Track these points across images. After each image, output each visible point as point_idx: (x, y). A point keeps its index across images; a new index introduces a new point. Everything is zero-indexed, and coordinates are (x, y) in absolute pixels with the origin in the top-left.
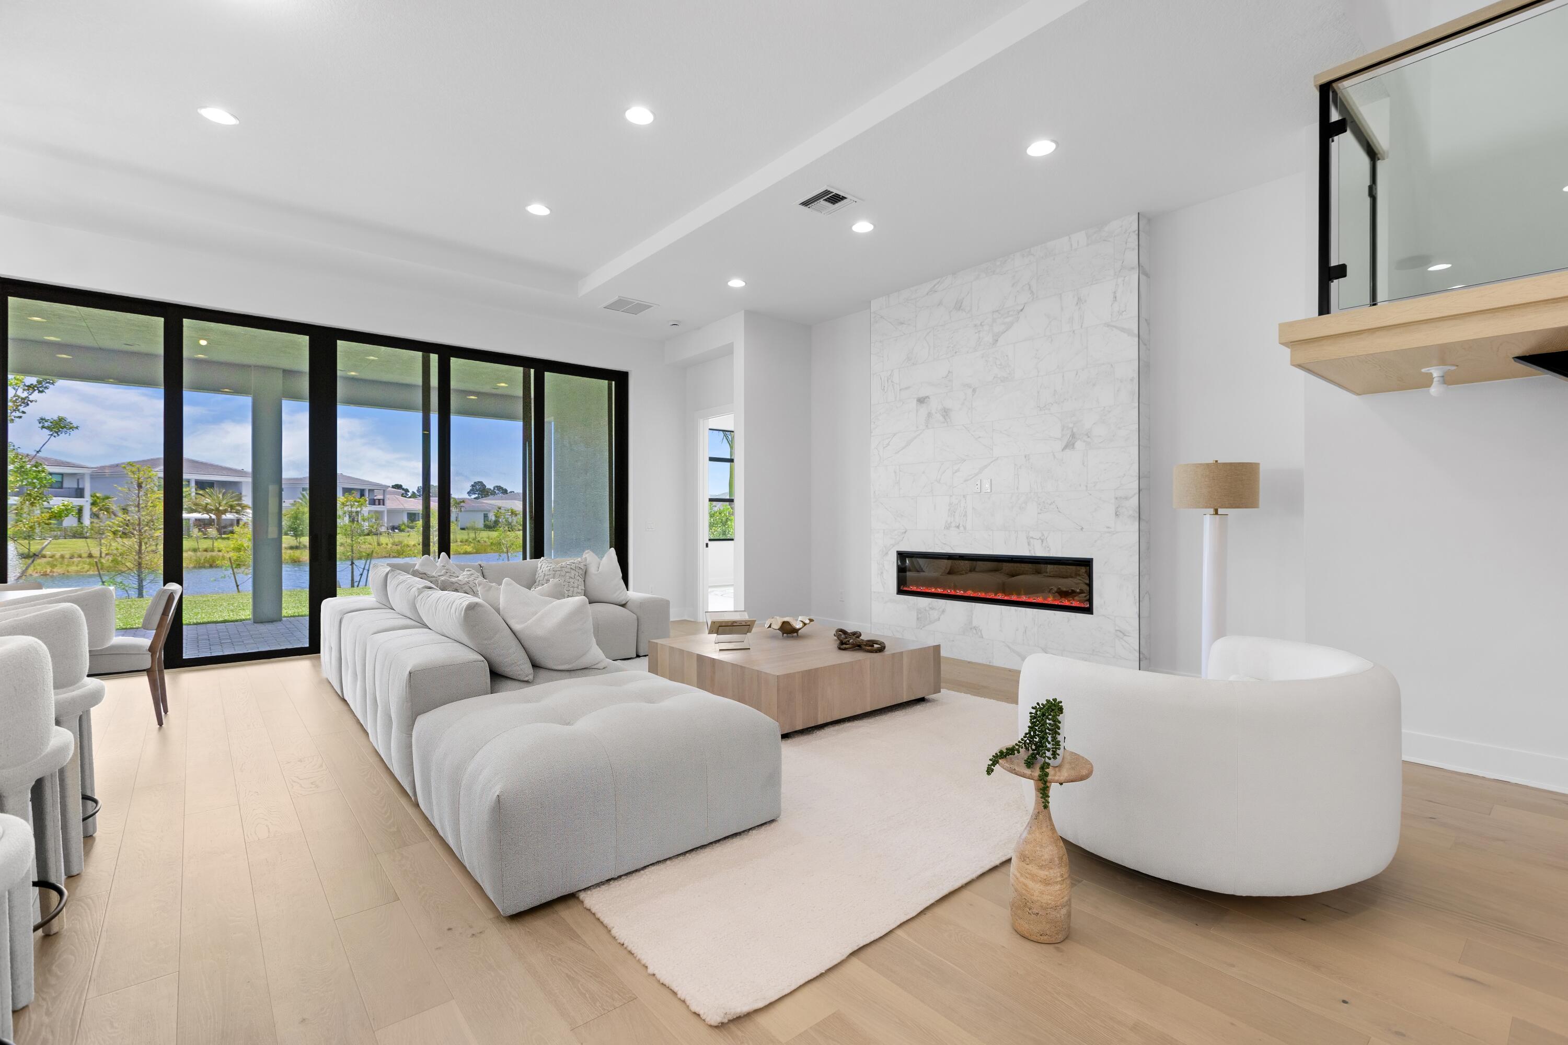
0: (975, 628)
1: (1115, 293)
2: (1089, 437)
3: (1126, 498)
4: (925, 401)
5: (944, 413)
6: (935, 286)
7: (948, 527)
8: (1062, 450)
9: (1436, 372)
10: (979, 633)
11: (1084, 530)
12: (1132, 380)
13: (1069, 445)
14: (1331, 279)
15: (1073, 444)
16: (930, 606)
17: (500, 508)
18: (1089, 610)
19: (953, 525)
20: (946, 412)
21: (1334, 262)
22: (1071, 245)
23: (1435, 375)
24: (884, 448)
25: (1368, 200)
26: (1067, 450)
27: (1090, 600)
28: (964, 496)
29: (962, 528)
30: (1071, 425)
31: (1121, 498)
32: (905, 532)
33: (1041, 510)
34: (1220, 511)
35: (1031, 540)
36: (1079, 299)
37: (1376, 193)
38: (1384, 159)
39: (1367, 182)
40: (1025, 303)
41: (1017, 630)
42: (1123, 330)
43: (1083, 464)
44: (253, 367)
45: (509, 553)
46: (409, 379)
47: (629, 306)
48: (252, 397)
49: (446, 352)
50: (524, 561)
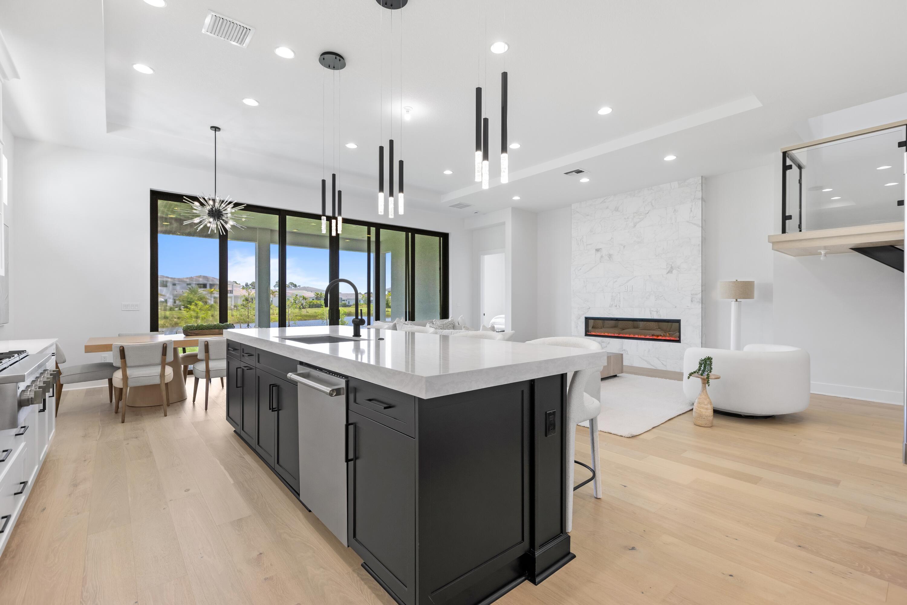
0: (624, 350)
1: (691, 208)
2: (679, 268)
3: (696, 294)
4: (600, 250)
5: (609, 256)
6: (605, 200)
7: (611, 306)
8: (667, 274)
9: (823, 252)
10: (626, 352)
11: (677, 307)
12: (699, 245)
13: (670, 272)
14: (786, 220)
15: (672, 271)
16: (602, 341)
18: (679, 341)
19: (613, 305)
20: (610, 256)
21: (787, 214)
22: (671, 187)
23: (822, 253)
24: (578, 271)
25: (798, 185)
26: (669, 274)
27: (680, 337)
28: (619, 293)
29: (618, 307)
30: (671, 263)
31: (693, 294)
32: (589, 309)
33: (656, 299)
34: (738, 300)
35: (652, 312)
36: (675, 210)
37: (801, 182)
38: (804, 168)
39: (798, 178)
40: (649, 210)
41: (645, 351)
42: (695, 224)
43: (676, 280)
44: (258, 228)
45: (400, 318)
46: (360, 237)
47: (460, 206)
48: (257, 243)
49: (379, 227)
50: (406, 322)
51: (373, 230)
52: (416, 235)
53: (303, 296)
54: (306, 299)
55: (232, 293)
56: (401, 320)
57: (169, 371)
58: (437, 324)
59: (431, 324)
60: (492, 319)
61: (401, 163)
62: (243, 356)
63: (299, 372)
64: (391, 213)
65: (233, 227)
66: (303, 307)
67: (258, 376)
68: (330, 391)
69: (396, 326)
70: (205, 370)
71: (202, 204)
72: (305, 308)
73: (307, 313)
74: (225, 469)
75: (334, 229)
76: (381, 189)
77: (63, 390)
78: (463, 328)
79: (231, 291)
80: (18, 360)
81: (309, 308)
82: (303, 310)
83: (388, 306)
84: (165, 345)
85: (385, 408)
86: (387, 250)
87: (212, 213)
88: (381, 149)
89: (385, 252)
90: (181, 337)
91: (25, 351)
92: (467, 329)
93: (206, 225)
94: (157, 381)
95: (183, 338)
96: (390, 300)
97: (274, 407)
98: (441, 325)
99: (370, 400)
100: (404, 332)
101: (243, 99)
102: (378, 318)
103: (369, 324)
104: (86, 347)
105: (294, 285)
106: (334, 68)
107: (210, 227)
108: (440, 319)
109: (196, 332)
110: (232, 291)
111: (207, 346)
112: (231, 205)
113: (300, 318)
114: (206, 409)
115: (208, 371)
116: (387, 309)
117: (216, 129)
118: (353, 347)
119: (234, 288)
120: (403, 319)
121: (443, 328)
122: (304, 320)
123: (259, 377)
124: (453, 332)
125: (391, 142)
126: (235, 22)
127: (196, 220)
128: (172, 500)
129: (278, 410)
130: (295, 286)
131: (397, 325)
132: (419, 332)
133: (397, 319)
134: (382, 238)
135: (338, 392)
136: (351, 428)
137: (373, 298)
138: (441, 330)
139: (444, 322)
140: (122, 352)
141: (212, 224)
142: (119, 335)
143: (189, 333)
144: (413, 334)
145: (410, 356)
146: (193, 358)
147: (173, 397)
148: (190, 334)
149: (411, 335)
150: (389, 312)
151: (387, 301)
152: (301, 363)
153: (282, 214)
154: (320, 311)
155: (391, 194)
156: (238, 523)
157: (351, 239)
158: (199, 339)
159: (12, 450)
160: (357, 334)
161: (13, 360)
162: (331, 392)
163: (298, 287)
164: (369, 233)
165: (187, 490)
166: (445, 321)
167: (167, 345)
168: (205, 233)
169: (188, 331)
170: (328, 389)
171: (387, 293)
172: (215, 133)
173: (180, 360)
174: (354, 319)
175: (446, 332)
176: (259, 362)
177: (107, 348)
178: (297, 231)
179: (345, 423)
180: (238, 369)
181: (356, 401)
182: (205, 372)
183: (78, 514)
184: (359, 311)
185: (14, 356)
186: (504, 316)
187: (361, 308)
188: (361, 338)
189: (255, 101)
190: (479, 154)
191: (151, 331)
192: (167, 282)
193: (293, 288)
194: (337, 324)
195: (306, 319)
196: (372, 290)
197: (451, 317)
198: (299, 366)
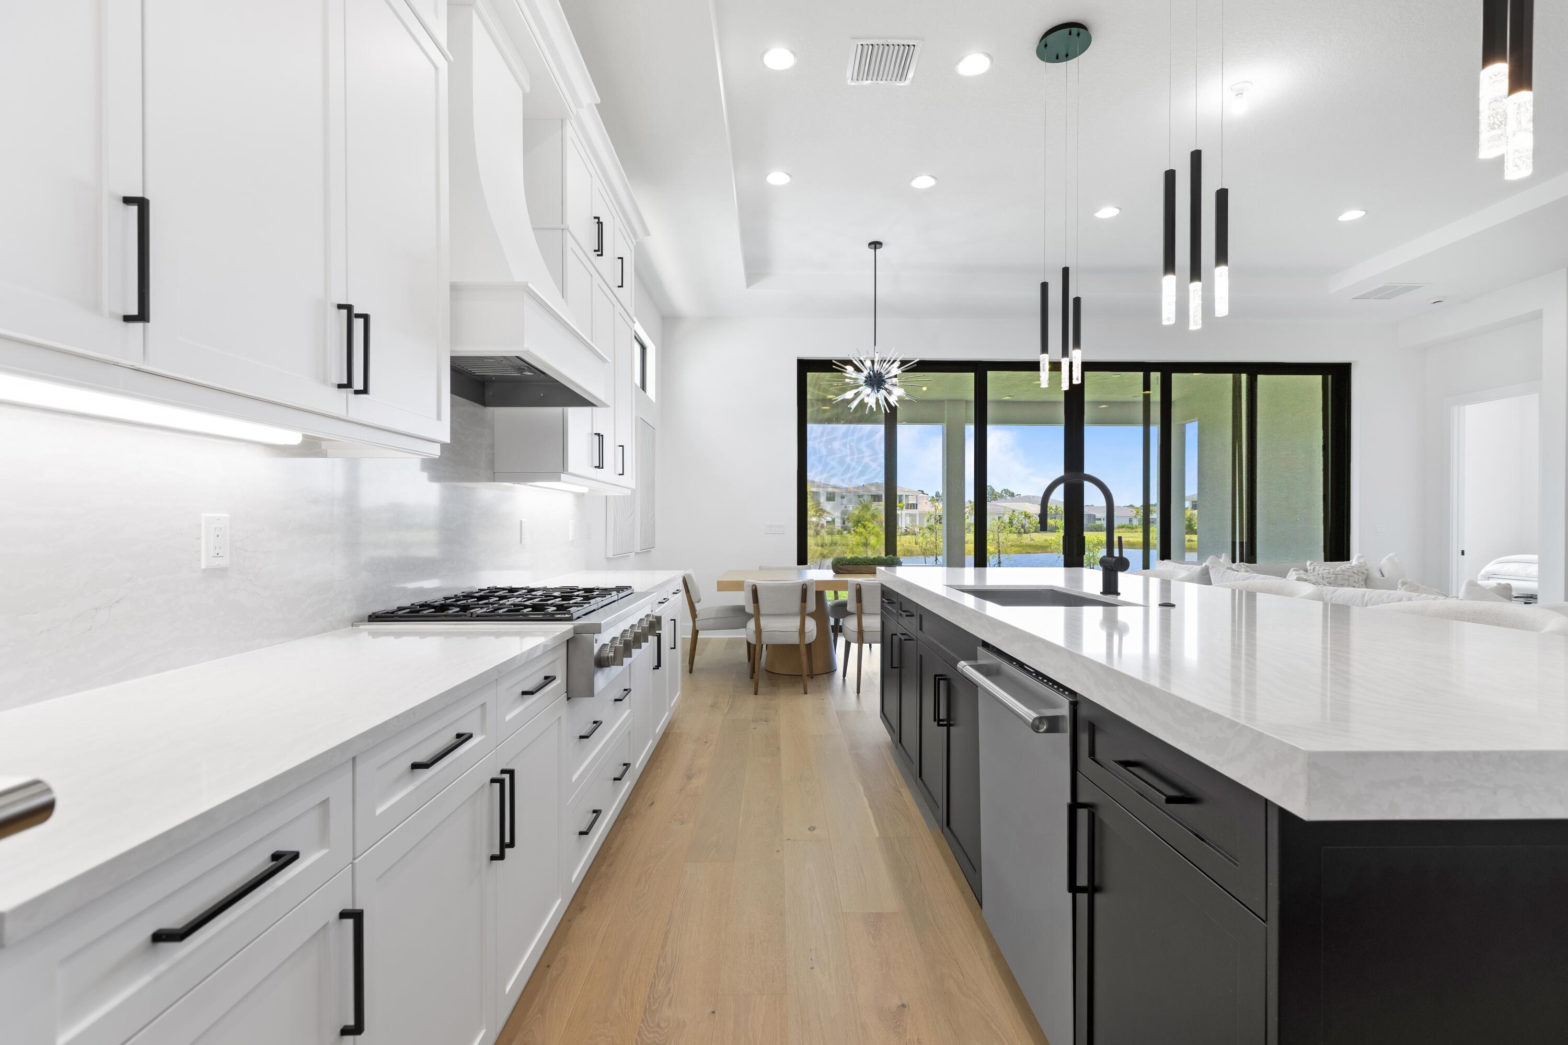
17: (1014, 511)
44: (946, 401)
45: (1217, 556)
46: (1128, 397)
47: (1386, 292)
48: (945, 425)
49: (1167, 369)
50: (1234, 566)
51: (1155, 377)
52: (1260, 378)
53: (1025, 513)
54: (1029, 517)
55: (917, 509)
56: (1222, 560)
57: (811, 625)
58: (1316, 573)
59: (1301, 572)
60: (1488, 565)
61: (1222, 196)
62: (901, 615)
63: (980, 662)
64: (1194, 317)
65: (901, 400)
66: (1025, 530)
67: (920, 655)
68: (1035, 719)
69: (1208, 573)
70: (857, 630)
71: (858, 370)
72: (1029, 533)
73: (1032, 542)
74: (870, 805)
75: (1066, 377)
76: (1169, 265)
77: (699, 637)
78: (1399, 586)
79: (915, 505)
80: (616, 599)
81: (1035, 532)
82: (1024, 535)
83: (1190, 530)
84: (804, 587)
85: (1170, 800)
86: (1189, 418)
87: (870, 381)
88: (1170, 177)
89: (1184, 422)
90: (828, 575)
91: (630, 587)
92: (1413, 588)
93: (863, 400)
94: (795, 640)
95: (832, 576)
96: (1195, 520)
97: (941, 717)
98: (1329, 576)
99: (1126, 764)
100: (1229, 591)
101: (911, 180)
102: (1165, 554)
103: (1146, 566)
104: (719, 583)
105: (1010, 493)
106: (1067, 57)
107: (868, 403)
108: (1325, 560)
109: (850, 568)
110: (917, 505)
111: (859, 591)
112: (897, 364)
113: (1016, 549)
114: (858, 692)
115: (861, 632)
116: (1188, 537)
117: (876, 245)
118: (1102, 617)
119: (919, 501)
120: (1225, 558)
121: (1336, 581)
122: (1025, 553)
123: (921, 657)
124: (1367, 594)
125: (1196, 157)
126: (890, 42)
127: (849, 395)
128: (790, 839)
129: (949, 726)
130: (1012, 495)
131: (1212, 573)
132: (1269, 591)
133: (1211, 557)
134: (1175, 394)
135: (1053, 725)
136: (1083, 814)
137: (1155, 515)
138: (1332, 588)
139: (1338, 569)
140: (755, 592)
141: (870, 397)
142: (760, 568)
143: (840, 569)
144: (1252, 596)
145: (1243, 644)
146: (841, 609)
147: (818, 666)
148: (841, 571)
149: (1247, 599)
150: (1194, 541)
151: (1190, 520)
152: (986, 645)
153: (980, 369)
154: (1053, 538)
155: (1196, 272)
156: (876, 921)
157: (1110, 403)
158: (849, 579)
159: (602, 723)
160: (1110, 587)
161: (608, 599)
162: (1037, 723)
163: (1017, 497)
164: (1147, 386)
165: (812, 827)
166: (1339, 566)
167: (806, 586)
168: (862, 415)
169: (841, 567)
170: (1030, 715)
171: (1188, 504)
172: (875, 251)
173: (829, 609)
174: (1104, 556)
175: (1344, 593)
176: (921, 629)
177: (737, 586)
178: (1010, 398)
179: (1068, 799)
180: (894, 636)
181: (1094, 756)
182: (856, 633)
183: (683, 823)
184: (1116, 540)
185: (611, 594)
186: (1535, 557)
187: (1120, 535)
188: (1119, 598)
189: (930, 178)
190: (1501, 70)
191: (799, 564)
192: (834, 493)
193: (1009, 498)
194: (1081, 565)
195: (1030, 552)
196: (1155, 499)
197: (1359, 558)
198: (980, 649)
